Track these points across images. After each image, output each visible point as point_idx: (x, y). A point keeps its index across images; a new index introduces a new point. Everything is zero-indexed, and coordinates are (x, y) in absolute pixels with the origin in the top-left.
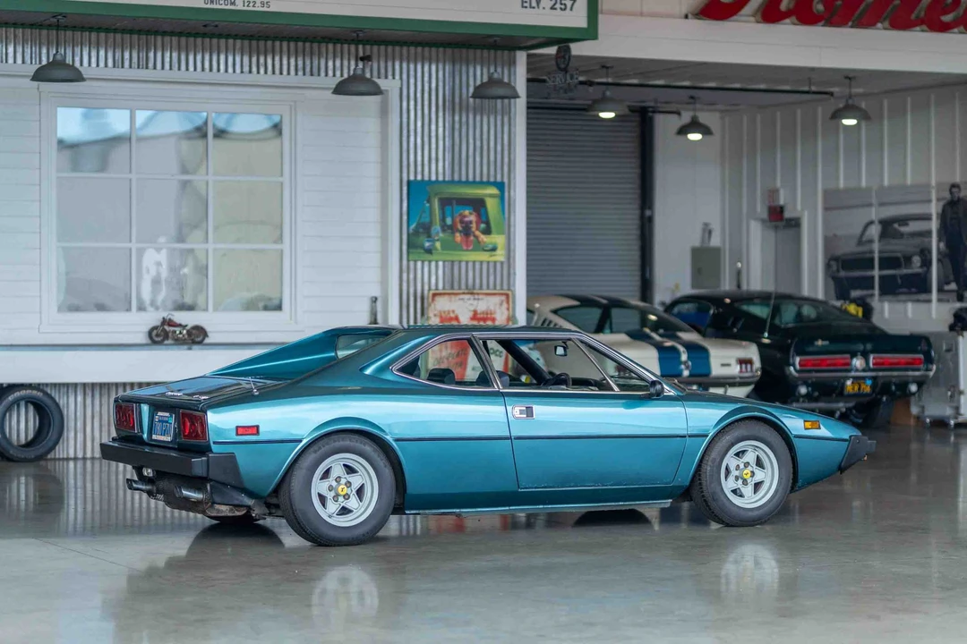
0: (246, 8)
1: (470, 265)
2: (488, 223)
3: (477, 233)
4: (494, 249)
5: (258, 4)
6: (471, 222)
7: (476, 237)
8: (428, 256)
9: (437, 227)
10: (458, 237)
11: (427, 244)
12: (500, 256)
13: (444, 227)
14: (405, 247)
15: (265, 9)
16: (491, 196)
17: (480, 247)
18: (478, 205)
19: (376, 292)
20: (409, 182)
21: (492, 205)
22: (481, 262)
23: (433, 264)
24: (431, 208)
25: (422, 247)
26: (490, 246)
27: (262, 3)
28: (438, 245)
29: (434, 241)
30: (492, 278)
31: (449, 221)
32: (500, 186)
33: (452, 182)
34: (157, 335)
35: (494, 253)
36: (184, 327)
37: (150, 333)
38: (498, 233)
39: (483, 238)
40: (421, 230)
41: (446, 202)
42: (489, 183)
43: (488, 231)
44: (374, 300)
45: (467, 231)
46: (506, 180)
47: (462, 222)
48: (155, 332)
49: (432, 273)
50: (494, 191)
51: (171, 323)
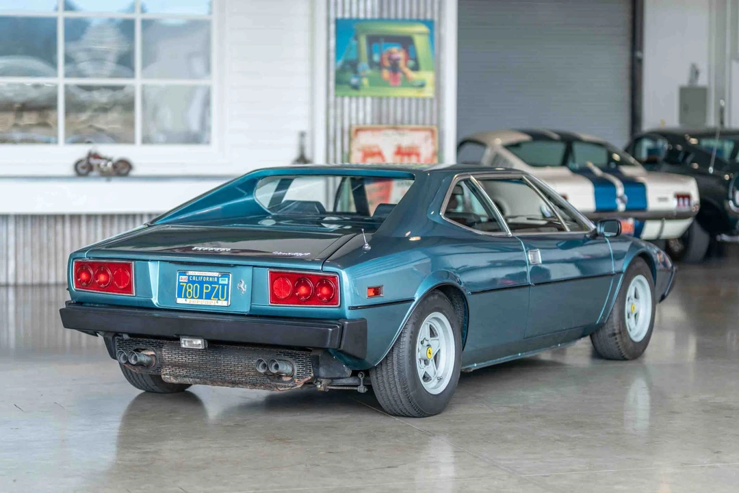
1: (399, 102)
2: (416, 60)
3: (407, 70)
4: (422, 86)
6: (398, 59)
7: (404, 74)
8: (354, 93)
9: (364, 65)
10: (386, 74)
11: (354, 81)
12: (429, 92)
13: (372, 64)
14: (332, 84)
16: (420, 34)
17: (408, 83)
18: (406, 42)
19: (304, 127)
20: (337, 21)
21: (421, 43)
22: (410, 99)
23: (361, 101)
24: (358, 46)
25: (348, 83)
26: (419, 84)
28: (365, 81)
29: (362, 77)
30: (421, 114)
31: (376, 58)
32: (430, 24)
33: (381, 20)
34: (83, 168)
35: (420, 89)
36: (110, 160)
37: (76, 166)
38: (427, 69)
39: (413, 75)
40: (348, 67)
41: (373, 40)
42: (418, 21)
43: (416, 68)
44: (302, 135)
45: (394, 68)
46: (436, 19)
47: (390, 59)
48: (80, 166)
49: (359, 109)
50: (423, 28)
51: (96, 156)
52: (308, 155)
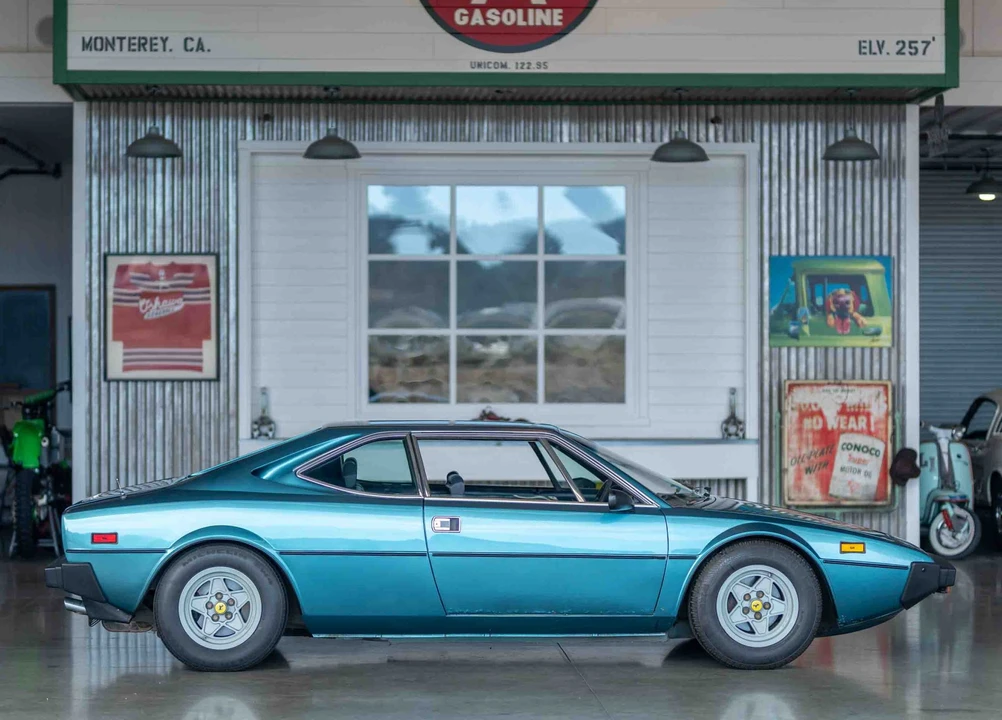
0: (520, 71)
1: (849, 352)
2: (869, 303)
3: (856, 315)
4: (878, 333)
5: (534, 65)
6: (848, 302)
7: (855, 320)
8: (793, 342)
9: (804, 309)
10: (831, 319)
11: (792, 328)
12: (885, 340)
13: (814, 309)
14: (766, 332)
15: (542, 71)
16: (874, 272)
17: (859, 330)
18: (857, 282)
19: (736, 383)
20: (771, 259)
21: (875, 284)
22: (863, 349)
23: (802, 351)
24: (797, 287)
25: (787, 331)
26: (872, 330)
27: (539, 64)
28: (806, 329)
29: (800, 324)
30: (876, 367)
31: (819, 301)
32: (886, 260)
33: (825, 257)
35: (876, 338)
36: (507, 420)
38: (883, 314)
39: (863, 320)
40: (785, 312)
41: (815, 280)
42: (872, 256)
43: (869, 312)
44: (733, 391)
45: (842, 312)
46: (894, 253)
47: (836, 302)
49: (799, 360)
50: (877, 266)
51: (491, 417)
52: (739, 415)
